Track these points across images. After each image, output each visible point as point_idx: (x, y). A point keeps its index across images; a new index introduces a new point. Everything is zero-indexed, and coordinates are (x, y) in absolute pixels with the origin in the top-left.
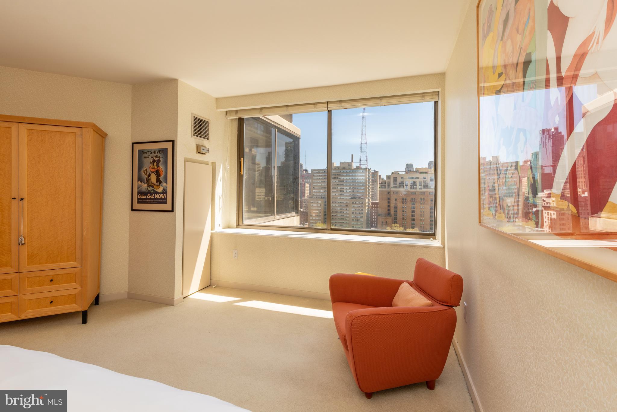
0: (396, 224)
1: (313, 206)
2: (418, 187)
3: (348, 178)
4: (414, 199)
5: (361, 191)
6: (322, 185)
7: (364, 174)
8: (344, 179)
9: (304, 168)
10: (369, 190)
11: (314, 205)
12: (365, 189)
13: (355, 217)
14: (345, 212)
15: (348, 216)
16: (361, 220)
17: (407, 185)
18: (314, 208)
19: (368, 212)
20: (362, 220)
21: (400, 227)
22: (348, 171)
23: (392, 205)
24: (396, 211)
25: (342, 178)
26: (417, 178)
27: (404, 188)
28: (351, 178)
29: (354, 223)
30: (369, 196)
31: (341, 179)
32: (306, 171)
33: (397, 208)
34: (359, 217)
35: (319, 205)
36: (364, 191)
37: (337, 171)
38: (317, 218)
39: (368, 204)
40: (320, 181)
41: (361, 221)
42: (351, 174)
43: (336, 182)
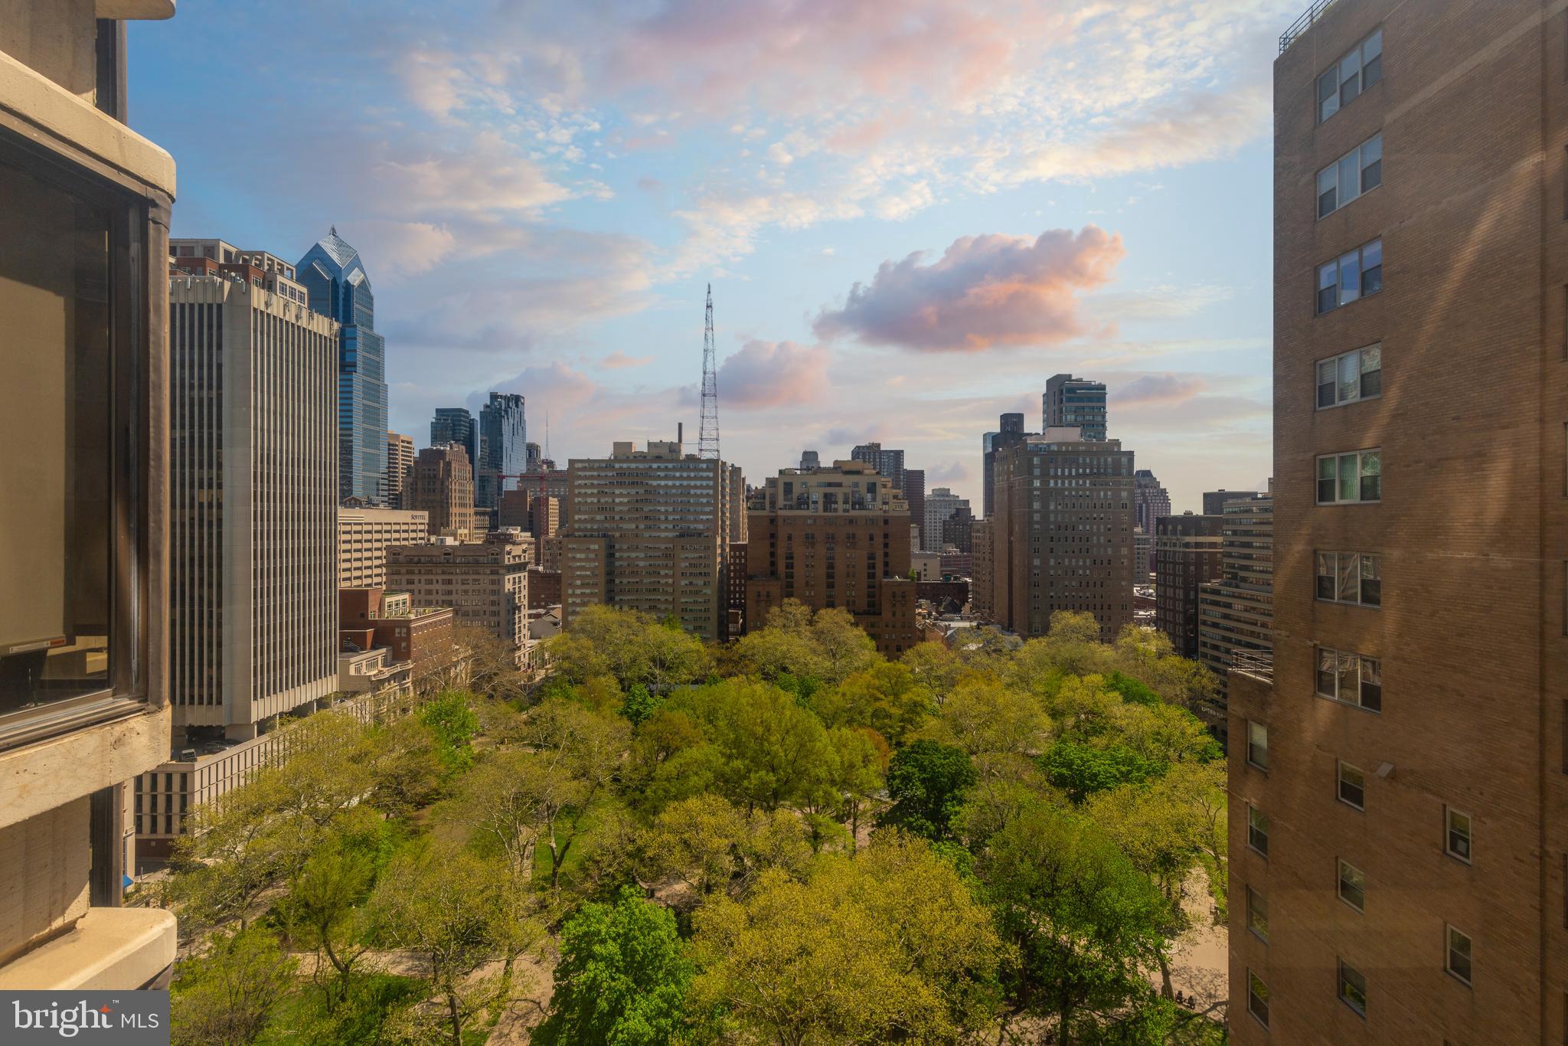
0: (792, 599)
1: (574, 558)
2: (840, 506)
3: (670, 483)
4: (833, 535)
5: (704, 517)
6: (599, 501)
7: (711, 475)
8: (659, 485)
9: (543, 457)
10: (723, 513)
11: (578, 556)
12: (714, 513)
13: (691, 583)
14: (663, 572)
15: (670, 581)
16: (704, 591)
17: (815, 502)
18: (579, 564)
19: (721, 571)
20: (708, 591)
21: (802, 604)
22: (670, 466)
23: (781, 551)
24: (790, 566)
25: (655, 483)
26: (840, 485)
27: (808, 509)
28: (678, 483)
29: (686, 600)
30: (723, 530)
31: (651, 485)
32: (550, 464)
33: (792, 558)
34: (701, 582)
35: (592, 556)
36: (711, 517)
37: (641, 466)
38: (588, 591)
39: (723, 550)
40: (595, 491)
41: (705, 594)
42: (678, 474)
43: (637, 493)
